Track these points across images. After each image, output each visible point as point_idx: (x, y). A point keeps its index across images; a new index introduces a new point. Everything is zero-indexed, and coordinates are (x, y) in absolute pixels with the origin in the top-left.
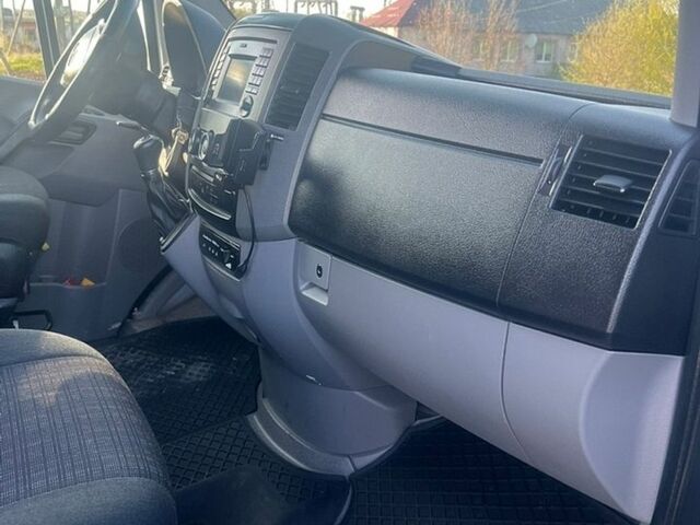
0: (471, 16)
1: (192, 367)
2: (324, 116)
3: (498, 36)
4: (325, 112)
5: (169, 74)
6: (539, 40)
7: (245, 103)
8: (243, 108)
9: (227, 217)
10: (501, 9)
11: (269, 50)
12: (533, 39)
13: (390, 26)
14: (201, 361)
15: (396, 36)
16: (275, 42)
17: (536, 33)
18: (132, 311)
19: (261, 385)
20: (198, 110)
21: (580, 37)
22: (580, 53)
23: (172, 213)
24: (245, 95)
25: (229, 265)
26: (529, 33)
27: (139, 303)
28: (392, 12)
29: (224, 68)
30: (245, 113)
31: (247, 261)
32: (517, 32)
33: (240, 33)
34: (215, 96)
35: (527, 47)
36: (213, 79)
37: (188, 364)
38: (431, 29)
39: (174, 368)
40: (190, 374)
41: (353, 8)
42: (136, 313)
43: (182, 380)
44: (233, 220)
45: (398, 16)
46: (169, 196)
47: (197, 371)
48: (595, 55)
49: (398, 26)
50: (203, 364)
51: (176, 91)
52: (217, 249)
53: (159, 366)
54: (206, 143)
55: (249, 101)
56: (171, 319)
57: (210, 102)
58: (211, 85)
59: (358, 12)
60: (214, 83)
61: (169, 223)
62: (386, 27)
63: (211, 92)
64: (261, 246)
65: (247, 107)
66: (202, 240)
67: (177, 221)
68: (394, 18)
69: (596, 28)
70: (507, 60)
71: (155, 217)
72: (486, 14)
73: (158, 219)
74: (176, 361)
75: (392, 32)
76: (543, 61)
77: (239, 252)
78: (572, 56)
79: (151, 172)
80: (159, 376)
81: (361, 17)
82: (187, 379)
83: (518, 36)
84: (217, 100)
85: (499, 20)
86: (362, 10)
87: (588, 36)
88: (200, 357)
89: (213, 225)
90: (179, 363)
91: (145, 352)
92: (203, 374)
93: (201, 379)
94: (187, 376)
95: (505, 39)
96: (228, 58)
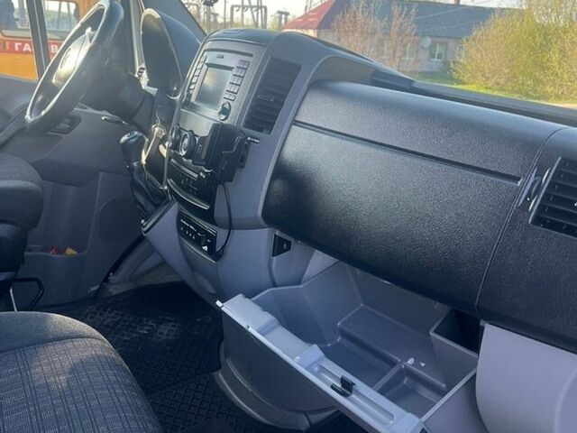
0: (378, 21)
1: (162, 326)
2: (296, 123)
3: (400, 38)
4: (297, 119)
5: (145, 74)
6: (432, 42)
7: (224, 108)
8: (221, 113)
9: (206, 207)
10: (403, 16)
11: (246, 62)
12: (428, 41)
13: (311, 28)
14: (170, 321)
15: (315, 36)
16: (252, 55)
17: (431, 36)
18: (108, 275)
19: (222, 344)
20: (177, 111)
21: (467, 40)
22: (466, 53)
23: (153, 199)
24: (223, 101)
25: (205, 248)
26: (424, 36)
27: (115, 269)
28: (313, 17)
29: (201, 76)
30: (223, 117)
31: (224, 247)
32: (416, 35)
33: (216, 45)
34: (193, 100)
35: (422, 47)
36: (191, 83)
37: (159, 324)
38: (345, 32)
39: (147, 328)
40: (161, 333)
41: (279, 12)
42: (112, 278)
43: (154, 339)
44: (212, 209)
45: (317, 20)
46: (150, 184)
47: (167, 331)
48: (479, 55)
49: (317, 28)
50: (171, 324)
51: (153, 91)
52: (195, 233)
53: (134, 325)
54: (186, 141)
55: (227, 106)
56: (143, 283)
57: (188, 104)
58: (189, 90)
59: (283, 16)
60: (192, 87)
61: (150, 207)
62: (307, 29)
63: (189, 96)
64: (236, 233)
65: (225, 112)
66: (179, 224)
67: (157, 206)
68: (313, 22)
69: (480, 33)
70: (407, 58)
71: (137, 202)
72: (390, 20)
73: (140, 205)
74: (147, 321)
75: (311, 33)
76: (436, 59)
77: (215, 237)
78: (460, 56)
79: (135, 164)
80: (135, 335)
81: (286, 19)
82: (159, 338)
83: (416, 38)
84: (195, 103)
85: (401, 24)
86: (287, 14)
87: (474, 39)
88: (169, 318)
89: (191, 213)
90: (150, 323)
91: (120, 313)
92: (172, 334)
93: (170, 338)
94: (158, 335)
95: (405, 41)
96: (205, 67)
